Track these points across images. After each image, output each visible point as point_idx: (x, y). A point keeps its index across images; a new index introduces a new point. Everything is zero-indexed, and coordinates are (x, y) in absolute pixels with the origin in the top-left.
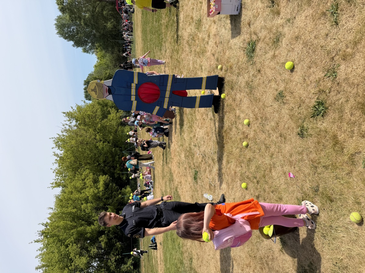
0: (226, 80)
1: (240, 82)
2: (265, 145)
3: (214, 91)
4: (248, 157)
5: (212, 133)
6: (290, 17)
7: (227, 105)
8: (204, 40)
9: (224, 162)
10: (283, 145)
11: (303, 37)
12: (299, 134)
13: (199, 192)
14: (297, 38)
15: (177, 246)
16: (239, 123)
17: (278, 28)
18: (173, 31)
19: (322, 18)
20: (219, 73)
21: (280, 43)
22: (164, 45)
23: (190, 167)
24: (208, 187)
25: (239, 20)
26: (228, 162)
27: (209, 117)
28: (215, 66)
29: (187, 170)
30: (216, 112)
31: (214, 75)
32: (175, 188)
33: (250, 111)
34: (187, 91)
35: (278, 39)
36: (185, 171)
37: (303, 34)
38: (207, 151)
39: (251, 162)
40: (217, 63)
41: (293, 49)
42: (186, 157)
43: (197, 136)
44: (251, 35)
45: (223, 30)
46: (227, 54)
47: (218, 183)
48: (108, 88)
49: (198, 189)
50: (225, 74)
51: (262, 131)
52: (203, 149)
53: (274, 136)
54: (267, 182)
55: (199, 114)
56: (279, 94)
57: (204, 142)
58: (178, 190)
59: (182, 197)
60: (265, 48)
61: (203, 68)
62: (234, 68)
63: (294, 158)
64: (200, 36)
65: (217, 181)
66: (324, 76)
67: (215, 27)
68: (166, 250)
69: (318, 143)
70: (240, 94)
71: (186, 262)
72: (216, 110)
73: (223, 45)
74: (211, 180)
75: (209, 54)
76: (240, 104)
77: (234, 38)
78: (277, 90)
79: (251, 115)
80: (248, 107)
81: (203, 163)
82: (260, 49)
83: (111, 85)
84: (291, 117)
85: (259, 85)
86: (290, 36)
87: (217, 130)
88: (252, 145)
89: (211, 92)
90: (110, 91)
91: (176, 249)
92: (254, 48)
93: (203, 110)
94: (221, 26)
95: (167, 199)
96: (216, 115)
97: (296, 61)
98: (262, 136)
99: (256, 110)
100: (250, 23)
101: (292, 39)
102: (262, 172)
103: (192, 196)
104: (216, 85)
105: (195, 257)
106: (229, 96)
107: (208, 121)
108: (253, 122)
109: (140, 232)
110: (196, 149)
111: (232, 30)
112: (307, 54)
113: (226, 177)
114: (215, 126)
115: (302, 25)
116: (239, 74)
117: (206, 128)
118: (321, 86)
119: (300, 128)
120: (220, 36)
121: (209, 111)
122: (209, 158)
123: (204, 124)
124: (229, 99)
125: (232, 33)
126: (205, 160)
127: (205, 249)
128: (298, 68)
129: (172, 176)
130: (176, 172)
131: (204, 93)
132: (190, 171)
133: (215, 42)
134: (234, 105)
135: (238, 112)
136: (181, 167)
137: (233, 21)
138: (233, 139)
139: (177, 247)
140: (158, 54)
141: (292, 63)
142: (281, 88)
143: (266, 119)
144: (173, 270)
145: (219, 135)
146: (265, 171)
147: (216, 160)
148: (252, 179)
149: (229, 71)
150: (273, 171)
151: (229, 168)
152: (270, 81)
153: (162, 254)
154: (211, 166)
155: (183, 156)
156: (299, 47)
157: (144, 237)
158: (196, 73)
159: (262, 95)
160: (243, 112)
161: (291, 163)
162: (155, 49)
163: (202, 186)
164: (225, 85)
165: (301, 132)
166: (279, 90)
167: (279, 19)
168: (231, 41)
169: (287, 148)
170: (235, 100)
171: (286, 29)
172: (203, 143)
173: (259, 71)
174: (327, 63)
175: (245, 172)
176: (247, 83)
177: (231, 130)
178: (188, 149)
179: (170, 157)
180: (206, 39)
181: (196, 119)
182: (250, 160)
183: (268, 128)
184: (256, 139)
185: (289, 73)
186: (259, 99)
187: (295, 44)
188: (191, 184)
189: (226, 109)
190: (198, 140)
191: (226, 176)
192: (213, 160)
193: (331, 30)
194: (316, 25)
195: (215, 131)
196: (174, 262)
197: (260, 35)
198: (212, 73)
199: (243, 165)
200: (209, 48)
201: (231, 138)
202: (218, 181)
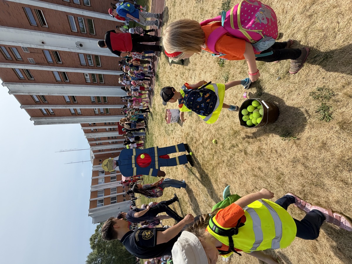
7: (195, 151)
26: (216, 180)
48: (116, 162)
83: (118, 160)
90: (117, 164)
104: (184, 148)
189: (196, 154)
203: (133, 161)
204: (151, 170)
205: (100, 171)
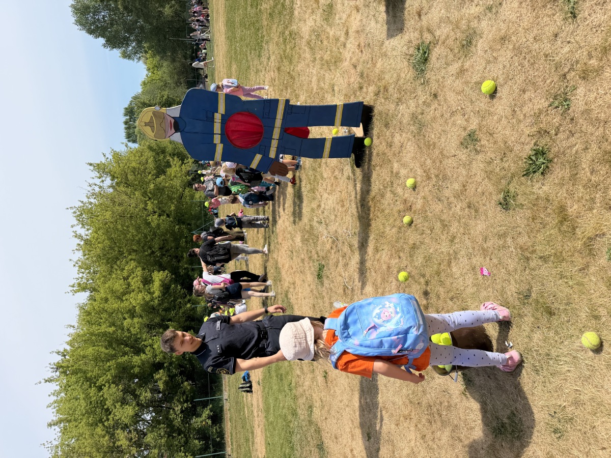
0: (376, 111)
1: (401, 113)
2: (442, 221)
3: (354, 129)
4: (411, 242)
5: (350, 201)
6: (491, 3)
7: (378, 154)
8: (337, 40)
9: (370, 249)
10: (472, 223)
11: (514, 38)
12: (500, 204)
13: (326, 299)
14: (503, 39)
15: (286, 386)
16: (398, 185)
17: (469, 22)
18: (282, 22)
19: (549, 6)
20: (364, 98)
21: (473, 49)
22: (266, 47)
23: (310, 257)
24: (341, 291)
25: (401, 6)
26: (377, 250)
27: (346, 174)
28: (356, 86)
29: (306, 263)
30: (358, 165)
31: (356, 101)
32: (283, 292)
33: (418, 165)
34: (309, 128)
35: (470, 42)
36: (301, 265)
37: (513, 33)
38: (340, 231)
39: (416, 249)
40: (361, 81)
41: (495, 58)
42: (305, 241)
43: (323, 206)
44: (421, 32)
45: (373, 23)
46: (379, 65)
47: (358, 284)
48: (173, 121)
49: (324, 294)
50: (375, 100)
51: (437, 198)
52: (333, 228)
53: (458, 207)
54: (442, 283)
55: (327, 169)
56: (469, 135)
57: (336, 216)
58: (290, 296)
59: (296, 307)
60: (446, 56)
61: (336, 88)
62: (391, 89)
63: (490, 244)
64: (331, 33)
65: (357, 281)
66: (549, 107)
67: (359, 17)
68: (268, 393)
69: (533, 219)
70: (401, 135)
71: (302, 413)
72: (358, 163)
73: (373, 50)
74: (347, 280)
75: (346, 64)
76: (400, 152)
77: (391, 37)
78: (465, 129)
79: (419, 172)
80: (414, 158)
81: (333, 251)
82: (438, 58)
83: (178, 116)
84: (489, 174)
85: (434, 119)
86: (490, 36)
87: (358, 197)
88: (419, 221)
89: (349, 131)
90: (177, 125)
91: (285, 391)
92: (426, 55)
93: (334, 161)
94: (368, 16)
95: (275, 311)
96: (358, 171)
97: (501, 80)
98: (437, 207)
99: (429, 162)
100: (420, 11)
101: (494, 40)
102: (435, 267)
103: (314, 306)
104: (360, 118)
105: (317, 404)
106: (381, 138)
107: (343, 181)
108: (422, 182)
109: (228, 365)
110: (322, 229)
111: (388, 23)
112: (519, 68)
113: (372, 276)
114: (356, 189)
115: (513, 17)
116: (399, 101)
117: (340, 193)
118: (542, 123)
119: (503, 193)
120: (367, 35)
121: (346, 164)
122: (343, 242)
123: (336, 186)
124: (381, 143)
125: (388, 29)
126: (336, 246)
127: (335, 392)
128: (503, 93)
129: (279, 273)
130: (287, 266)
131: (337, 132)
132: (311, 265)
133: (357, 44)
134: (390, 154)
135: (396, 165)
136: (294, 258)
137: (391, 8)
138: (387, 212)
139: (286, 388)
140: (255, 63)
141: (493, 82)
142: (473, 126)
143: (445, 178)
144: (279, 425)
145: (362, 205)
146: (440, 264)
147: (356, 246)
148: (417, 278)
149: (381, 95)
150: (453, 264)
151: (378, 260)
152: (453, 114)
153: (260, 400)
154: (347, 256)
155: (298, 239)
156: (505, 55)
157: (234, 372)
158: (324, 97)
159: (439, 138)
160: (404, 165)
161: (484, 252)
162: (249, 54)
163: (331, 289)
164: (374, 120)
165: (505, 199)
166: (469, 129)
167: (472, 5)
168: (387, 42)
169: (479, 227)
170: (391, 146)
171: (484, 24)
172: (333, 217)
173: (435, 96)
174: (555, 84)
175: (406, 267)
176: (414, 117)
177: (383, 196)
178: (307, 228)
179: (276, 241)
180: (342, 39)
181: (322, 177)
182: (414, 247)
183: (447, 193)
184: (426, 211)
185: (488, 100)
186: (434, 144)
187: (500, 50)
188: (312, 286)
189: (375, 160)
190: (326, 213)
191: (373, 274)
192: (351, 246)
193: (563, 28)
194: (537, 17)
195: (356, 197)
196: (282, 412)
197: (438, 33)
198: (352, 97)
199: (401, 255)
200: (347, 55)
201: (383, 211)
202: (359, 281)
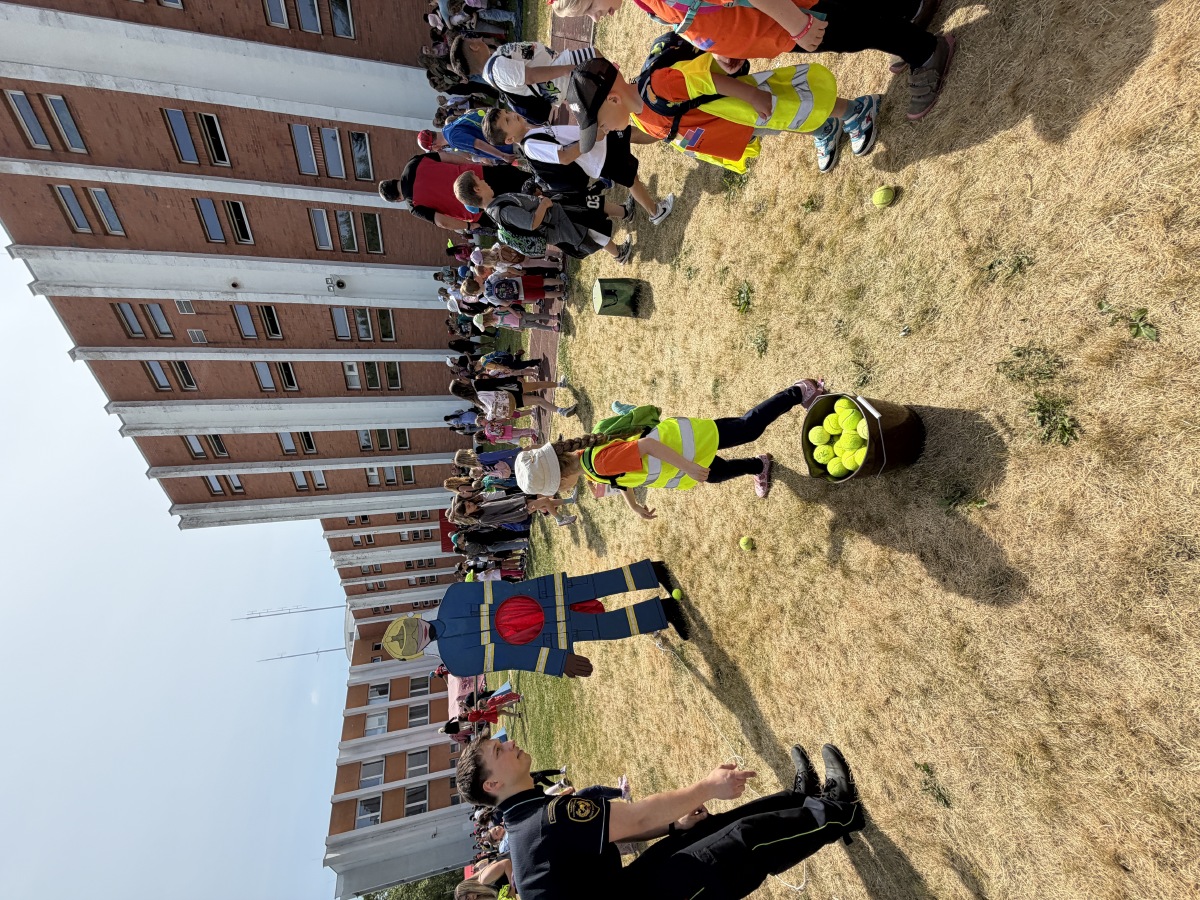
34: (600, 599)
83: (435, 621)
203: (485, 623)
204: (544, 652)
205: (372, 687)
